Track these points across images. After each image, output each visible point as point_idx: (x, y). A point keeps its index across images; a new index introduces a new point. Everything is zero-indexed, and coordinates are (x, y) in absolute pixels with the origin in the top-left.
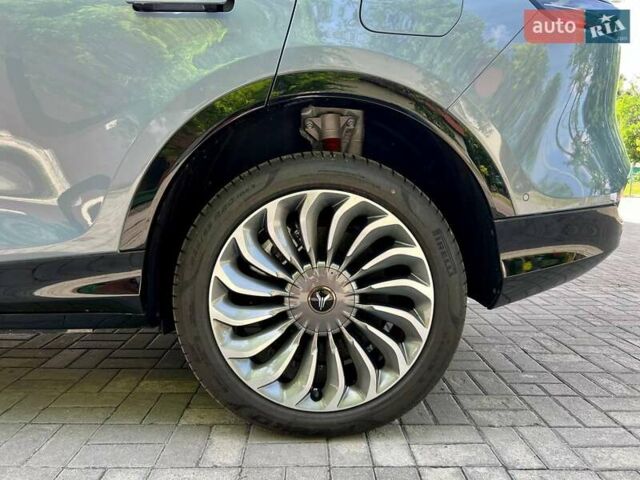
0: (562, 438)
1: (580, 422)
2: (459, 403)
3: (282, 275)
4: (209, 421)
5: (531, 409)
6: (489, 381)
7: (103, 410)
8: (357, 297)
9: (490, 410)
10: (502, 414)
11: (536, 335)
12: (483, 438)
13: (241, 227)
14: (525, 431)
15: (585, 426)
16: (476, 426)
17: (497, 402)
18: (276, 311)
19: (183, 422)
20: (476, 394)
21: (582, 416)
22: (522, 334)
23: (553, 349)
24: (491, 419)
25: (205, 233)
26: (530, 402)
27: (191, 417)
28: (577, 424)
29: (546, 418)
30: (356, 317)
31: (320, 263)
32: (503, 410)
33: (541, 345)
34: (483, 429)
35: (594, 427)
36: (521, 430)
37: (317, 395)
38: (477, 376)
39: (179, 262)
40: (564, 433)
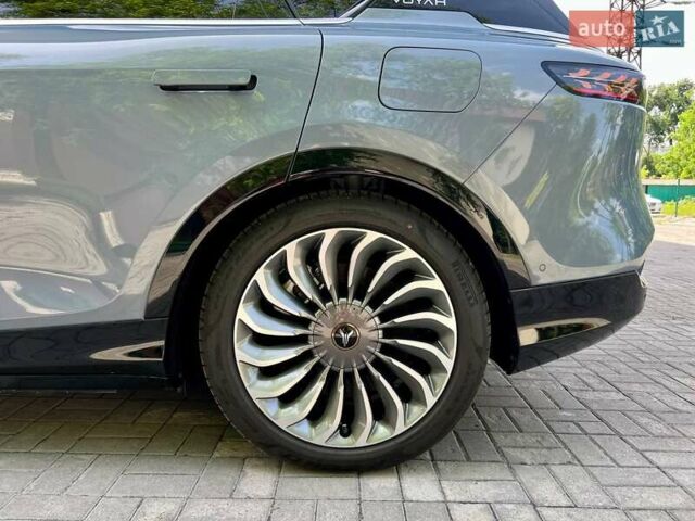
0: (594, 477)
1: (614, 461)
2: (492, 440)
3: (304, 314)
4: (242, 454)
5: (566, 447)
6: (525, 418)
7: (138, 441)
8: (381, 332)
9: (524, 447)
10: (535, 451)
11: (578, 370)
12: (515, 476)
13: (261, 270)
14: (557, 469)
15: (619, 466)
16: (508, 464)
17: (531, 440)
18: (300, 349)
19: (216, 454)
20: (511, 432)
21: (617, 456)
22: (564, 370)
23: (596, 386)
24: (523, 457)
25: (227, 276)
26: (565, 441)
27: (223, 450)
28: (611, 463)
29: (579, 458)
30: (381, 352)
31: (341, 300)
32: (537, 448)
33: (583, 381)
34: (514, 466)
35: (628, 467)
36: (553, 468)
37: (346, 431)
38: (514, 413)
39: (203, 307)
40: (596, 471)
